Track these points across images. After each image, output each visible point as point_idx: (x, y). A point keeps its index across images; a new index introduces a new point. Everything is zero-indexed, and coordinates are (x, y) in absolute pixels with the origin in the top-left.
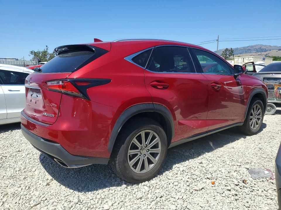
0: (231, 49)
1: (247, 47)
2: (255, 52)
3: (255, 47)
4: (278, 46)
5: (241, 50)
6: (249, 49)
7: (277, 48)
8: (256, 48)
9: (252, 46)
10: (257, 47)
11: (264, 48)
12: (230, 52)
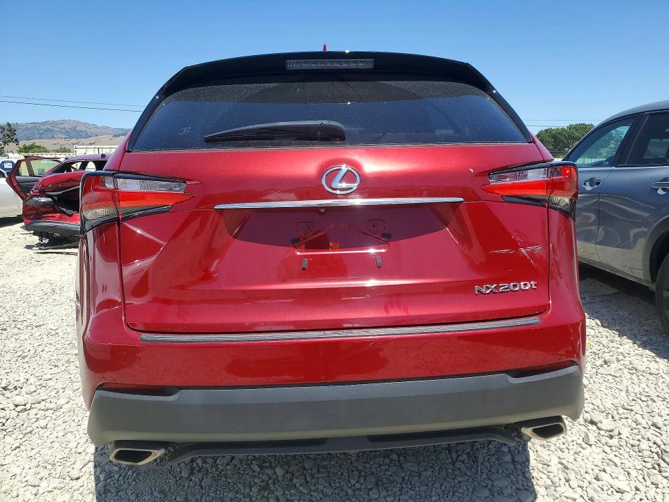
0: (9, 125)
1: (43, 124)
2: (64, 136)
3: (62, 126)
4: (111, 127)
5: (27, 129)
6: (49, 130)
7: (110, 132)
8: (64, 128)
9: (55, 123)
10: (67, 126)
11: (84, 129)
12: (6, 132)
